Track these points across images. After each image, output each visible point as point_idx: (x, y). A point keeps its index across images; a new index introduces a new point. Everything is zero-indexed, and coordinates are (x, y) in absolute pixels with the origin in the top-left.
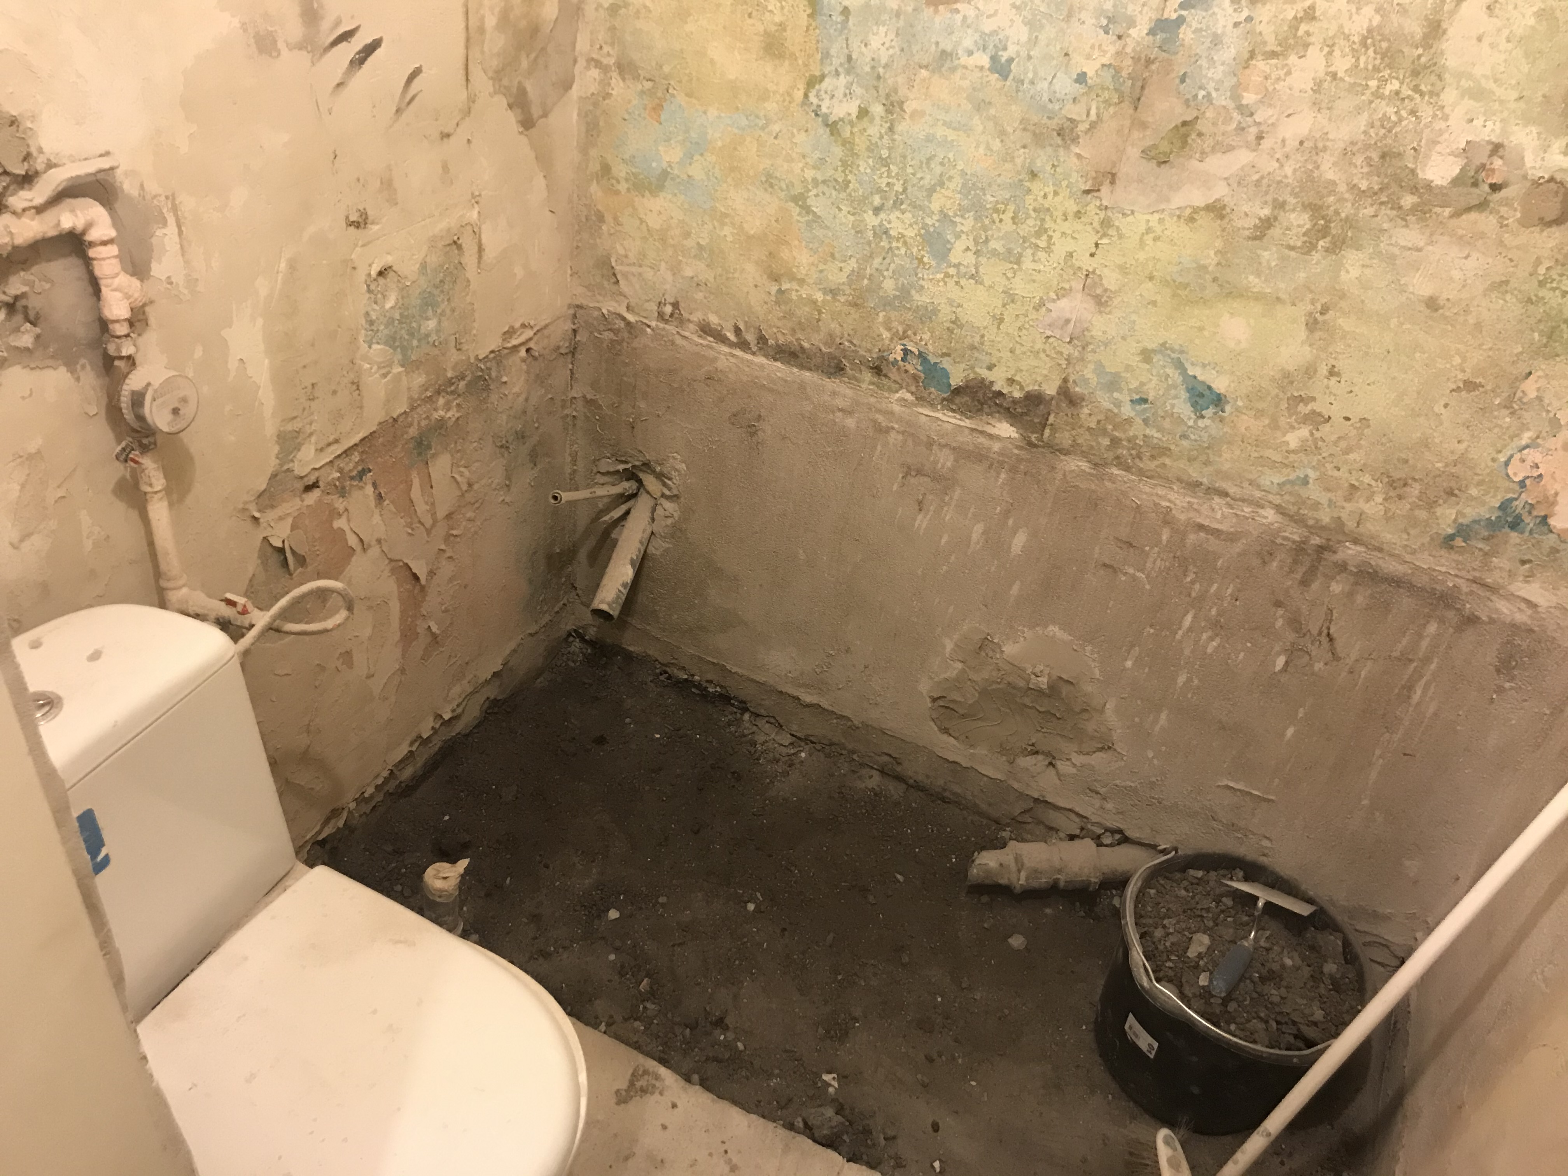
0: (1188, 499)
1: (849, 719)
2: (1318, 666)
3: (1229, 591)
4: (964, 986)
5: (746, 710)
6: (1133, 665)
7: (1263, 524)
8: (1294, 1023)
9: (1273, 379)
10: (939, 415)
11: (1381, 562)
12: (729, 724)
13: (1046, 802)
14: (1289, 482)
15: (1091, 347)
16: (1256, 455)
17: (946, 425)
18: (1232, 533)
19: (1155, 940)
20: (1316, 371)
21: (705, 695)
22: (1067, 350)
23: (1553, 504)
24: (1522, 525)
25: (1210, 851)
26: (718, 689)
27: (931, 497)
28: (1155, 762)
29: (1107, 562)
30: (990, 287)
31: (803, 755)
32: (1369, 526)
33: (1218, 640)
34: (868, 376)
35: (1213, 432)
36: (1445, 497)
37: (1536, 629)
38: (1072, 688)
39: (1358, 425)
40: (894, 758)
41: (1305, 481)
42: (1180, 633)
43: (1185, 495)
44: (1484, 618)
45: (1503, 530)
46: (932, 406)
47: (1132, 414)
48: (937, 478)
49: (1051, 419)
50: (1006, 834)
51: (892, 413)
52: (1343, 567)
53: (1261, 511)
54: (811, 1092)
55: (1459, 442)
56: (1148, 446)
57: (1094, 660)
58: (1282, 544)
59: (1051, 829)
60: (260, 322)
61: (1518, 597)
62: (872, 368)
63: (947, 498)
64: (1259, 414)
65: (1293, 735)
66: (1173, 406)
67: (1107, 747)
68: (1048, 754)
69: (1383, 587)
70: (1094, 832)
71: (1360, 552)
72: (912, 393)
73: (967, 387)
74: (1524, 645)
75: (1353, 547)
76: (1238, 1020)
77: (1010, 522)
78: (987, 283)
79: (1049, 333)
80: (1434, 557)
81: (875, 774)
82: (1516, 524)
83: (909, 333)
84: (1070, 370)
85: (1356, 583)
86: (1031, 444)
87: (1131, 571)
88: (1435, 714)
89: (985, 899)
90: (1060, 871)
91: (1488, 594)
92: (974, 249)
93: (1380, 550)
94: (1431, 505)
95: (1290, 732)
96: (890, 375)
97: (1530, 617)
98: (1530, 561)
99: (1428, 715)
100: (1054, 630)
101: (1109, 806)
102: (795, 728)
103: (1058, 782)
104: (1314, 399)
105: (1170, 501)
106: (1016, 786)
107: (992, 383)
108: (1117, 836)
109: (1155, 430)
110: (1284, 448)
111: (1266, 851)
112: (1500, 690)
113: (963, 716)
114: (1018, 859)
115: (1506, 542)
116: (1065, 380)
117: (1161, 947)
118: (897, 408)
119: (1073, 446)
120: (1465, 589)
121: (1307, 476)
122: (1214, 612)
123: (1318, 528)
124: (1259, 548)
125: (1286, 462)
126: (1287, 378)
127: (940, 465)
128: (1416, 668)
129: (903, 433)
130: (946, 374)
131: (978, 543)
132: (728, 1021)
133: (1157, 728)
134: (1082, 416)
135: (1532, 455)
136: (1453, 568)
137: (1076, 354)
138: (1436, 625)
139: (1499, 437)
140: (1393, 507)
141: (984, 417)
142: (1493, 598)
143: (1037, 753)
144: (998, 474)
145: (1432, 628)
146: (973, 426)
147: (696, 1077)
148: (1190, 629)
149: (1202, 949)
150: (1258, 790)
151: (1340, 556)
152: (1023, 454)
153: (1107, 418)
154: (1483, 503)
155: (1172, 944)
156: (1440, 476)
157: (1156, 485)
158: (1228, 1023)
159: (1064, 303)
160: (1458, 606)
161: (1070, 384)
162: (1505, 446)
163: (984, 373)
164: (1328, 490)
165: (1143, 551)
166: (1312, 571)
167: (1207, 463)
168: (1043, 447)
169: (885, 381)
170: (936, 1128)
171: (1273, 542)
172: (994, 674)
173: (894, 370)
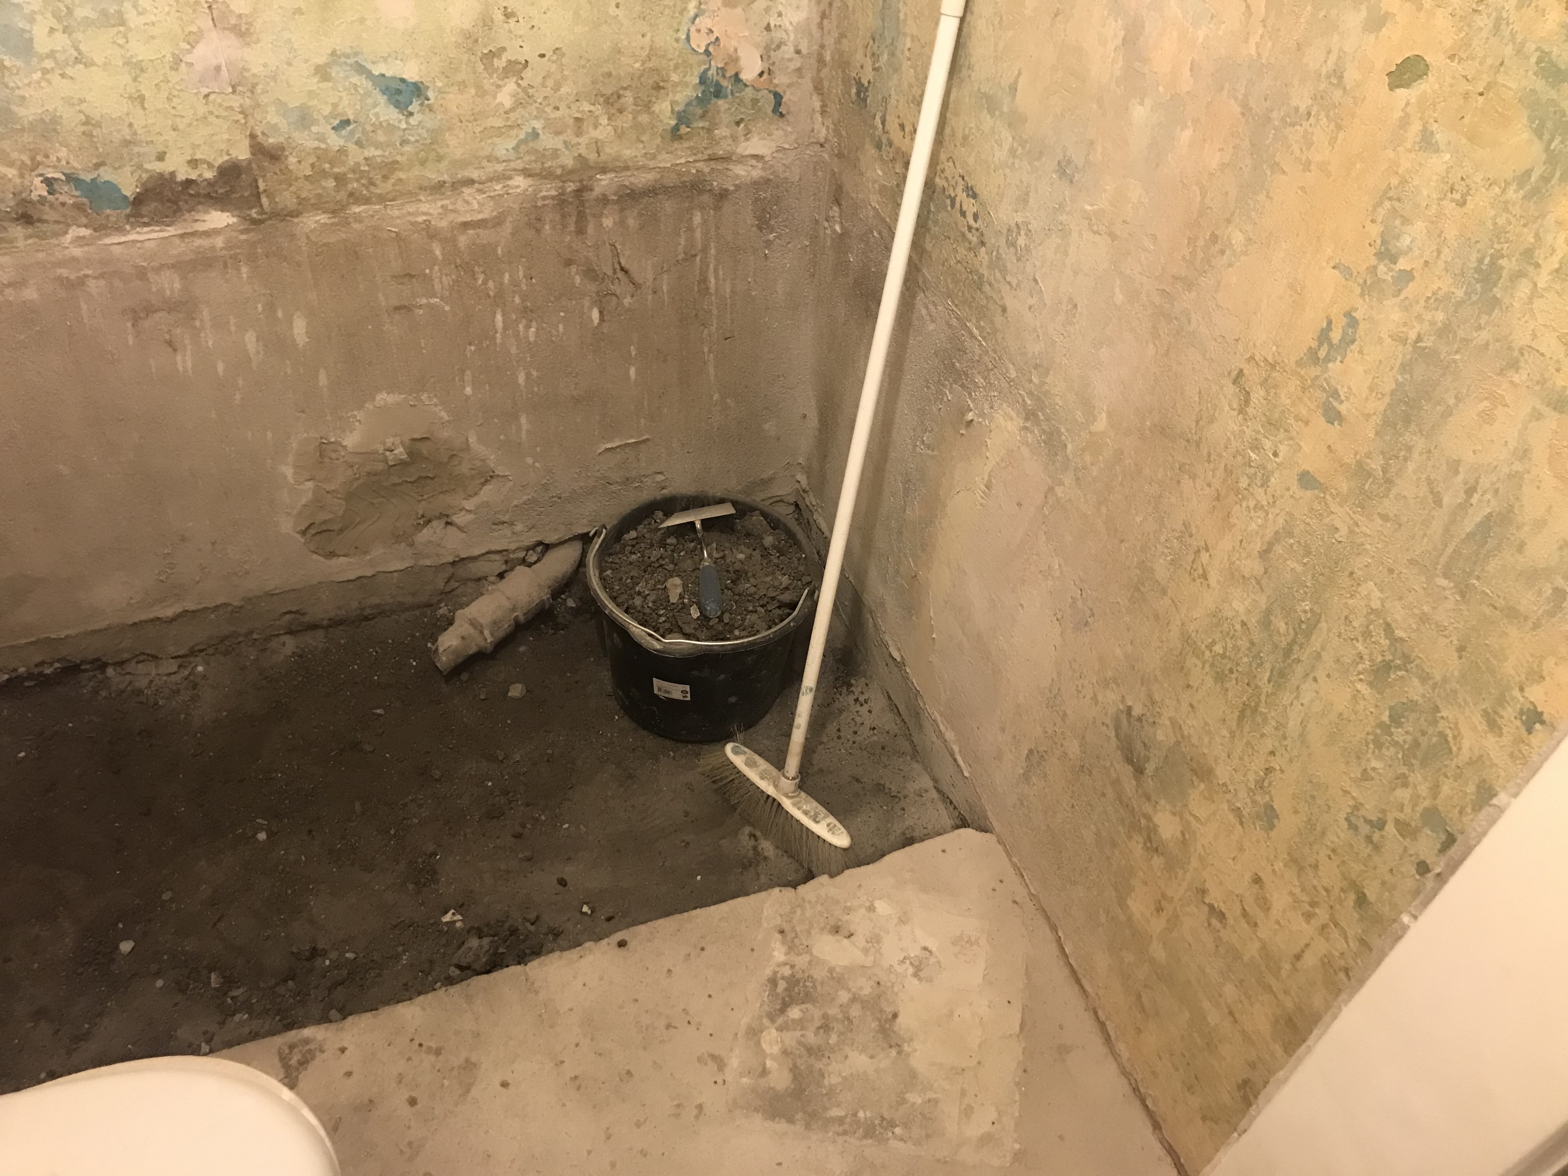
0: (440, 204)
1: (226, 605)
2: (627, 301)
3: (521, 273)
4: (500, 758)
5: (104, 666)
6: (473, 389)
7: (519, 194)
8: (773, 598)
9: (458, 45)
10: (133, 237)
11: (632, 179)
12: (96, 692)
13: (463, 559)
14: (521, 142)
15: (259, 89)
16: (480, 129)
17: (147, 244)
18: (496, 217)
19: (639, 608)
20: (492, 20)
21: (44, 682)
22: (236, 102)
23: (736, 60)
24: (723, 90)
25: (628, 511)
26: (57, 665)
27: (178, 331)
28: (537, 464)
29: (396, 303)
30: (105, 64)
31: (200, 669)
32: (608, 150)
33: (534, 324)
34: (18, 231)
35: (429, 125)
36: (654, 93)
37: (771, 177)
38: (428, 443)
39: (555, 58)
40: (297, 612)
41: (535, 135)
42: (498, 335)
43: (435, 201)
44: (732, 188)
45: (712, 102)
46: (120, 230)
47: (342, 142)
48: (171, 306)
49: (262, 185)
50: (443, 611)
51: (75, 259)
52: (604, 200)
53: (510, 183)
54: (443, 941)
55: (643, 36)
56: (374, 168)
57: (436, 405)
58: (544, 205)
59: (479, 579)
61: (747, 156)
62: (17, 219)
63: (197, 323)
64: (463, 86)
65: (637, 374)
66: (377, 115)
67: (489, 477)
68: (441, 516)
69: (645, 201)
70: (518, 558)
71: (612, 179)
72: (86, 226)
73: (147, 190)
74: (768, 195)
75: (604, 177)
76: (736, 625)
77: (280, 314)
78: (99, 60)
79: (205, 91)
80: (671, 153)
81: (287, 639)
82: (718, 92)
83: (39, 158)
84: (251, 122)
85: (622, 210)
86: (254, 222)
87: (424, 301)
88: (732, 291)
89: (465, 676)
90: (514, 609)
91: (725, 165)
92: (60, 27)
93: (627, 168)
94: (647, 107)
95: (632, 371)
96: (45, 217)
97: (763, 169)
98: (742, 120)
99: (728, 296)
100: (383, 398)
101: (519, 527)
102: (172, 650)
103: (464, 535)
104: (504, 49)
105: (424, 214)
106: (428, 562)
107: (173, 174)
108: (539, 549)
109: (373, 149)
110: (501, 111)
111: (663, 484)
112: (768, 244)
113: (341, 530)
114: (473, 623)
115: (718, 112)
116: (253, 136)
117: (647, 611)
118: (77, 252)
119: (300, 204)
120: (707, 170)
121: (534, 129)
122: (517, 300)
123: (567, 174)
124: (526, 218)
125: (509, 123)
126: (470, 39)
127: (168, 292)
128: (701, 260)
129: (102, 276)
130: (112, 187)
131: (258, 353)
132: (320, 946)
133: (524, 435)
134: (291, 167)
135: (704, 22)
136: (690, 156)
137: (248, 102)
138: (699, 214)
139: (673, 17)
140: (618, 123)
141: (187, 216)
142: (730, 167)
143: (430, 521)
144: (238, 270)
145: (697, 219)
146: (180, 232)
147: (333, 1013)
148: (505, 328)
149: (679, 590)
150: (632, 437)
151: (598, 191)
152: (252, 236)
153: (318, 158)
154: (686, 85)
155: (654, 602)
156: (642, 75)
157: (403, 205)
158: (731, 632)
159: (201, 50)
160: (709, 188)
161: (261, 138)
162: (680, 23)
163: (158, 167)
164: (558, 133)
165: (425, 275)
166: (581, 217)
167: (439, 159)
168: (270, 219)
169: (44, 227)
170: (562, 882)
171: (536, 207)
172: (349, 472)
173: (47, 208)
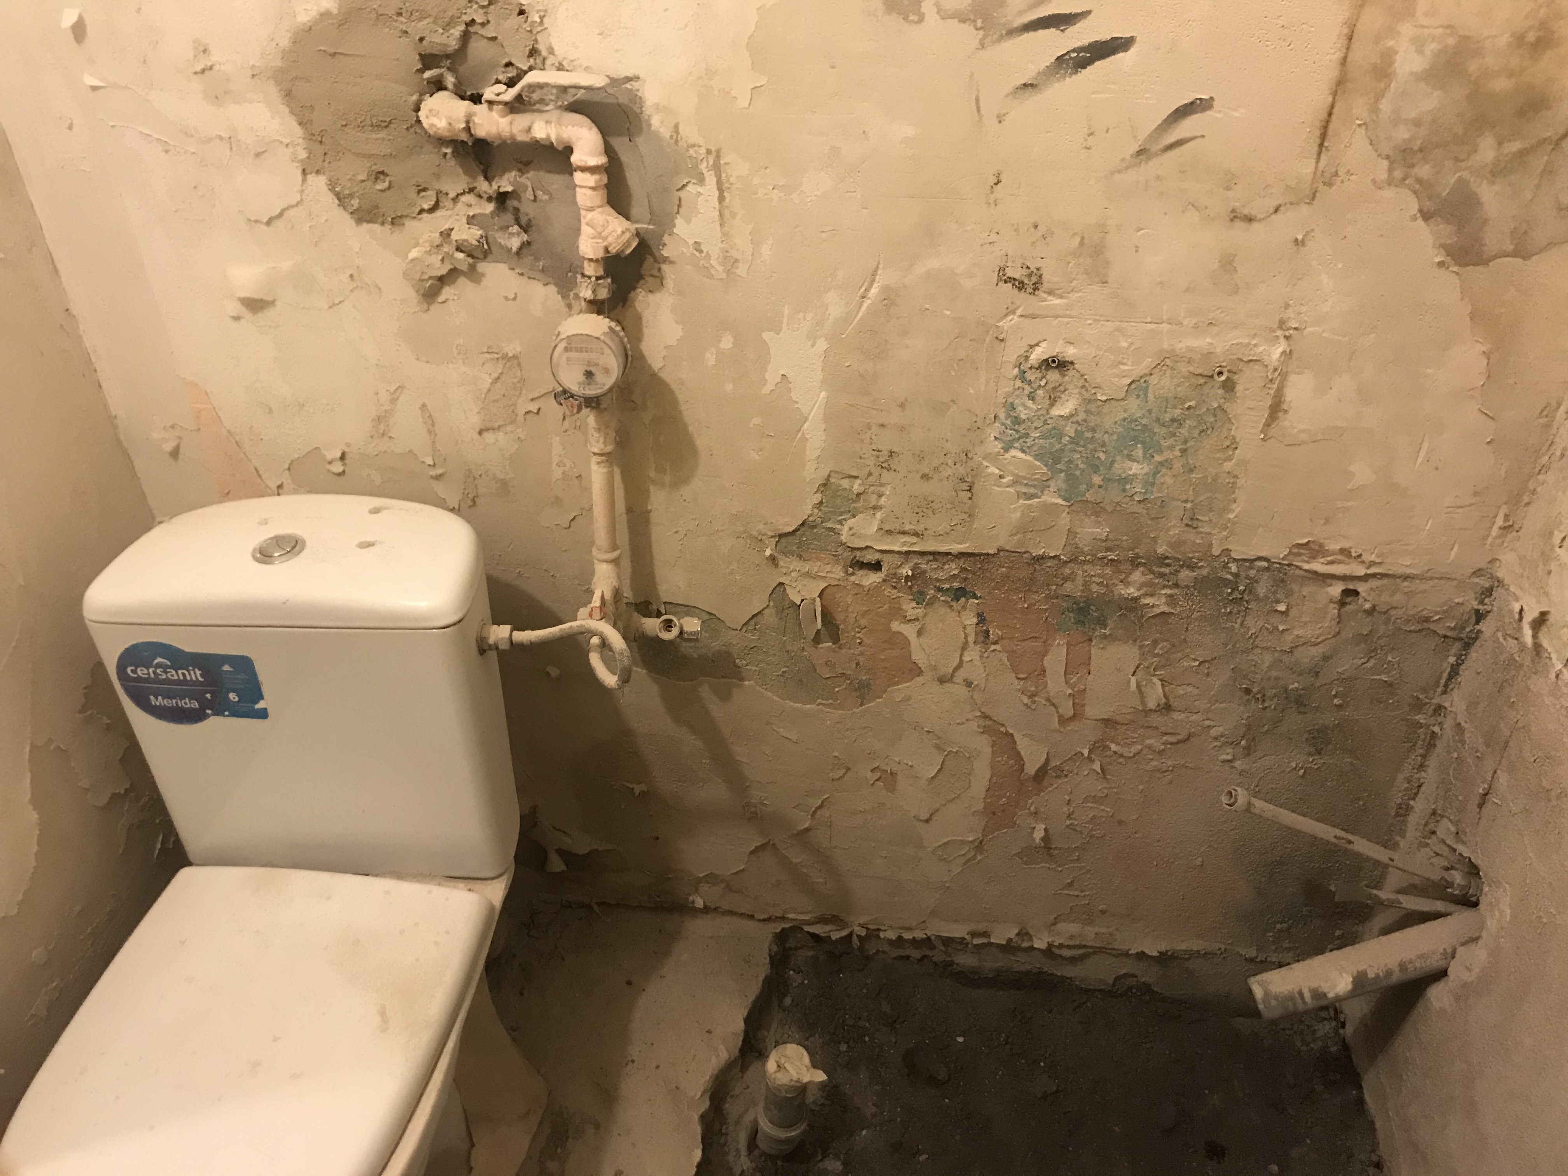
60: (822, 345)
